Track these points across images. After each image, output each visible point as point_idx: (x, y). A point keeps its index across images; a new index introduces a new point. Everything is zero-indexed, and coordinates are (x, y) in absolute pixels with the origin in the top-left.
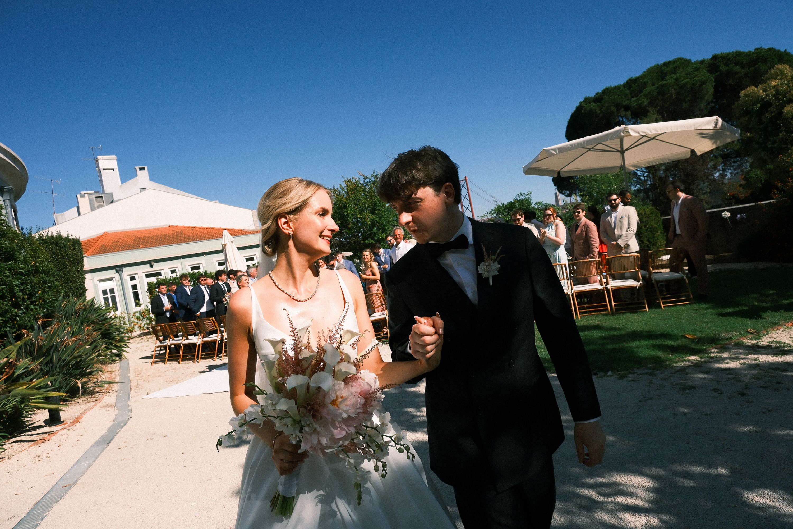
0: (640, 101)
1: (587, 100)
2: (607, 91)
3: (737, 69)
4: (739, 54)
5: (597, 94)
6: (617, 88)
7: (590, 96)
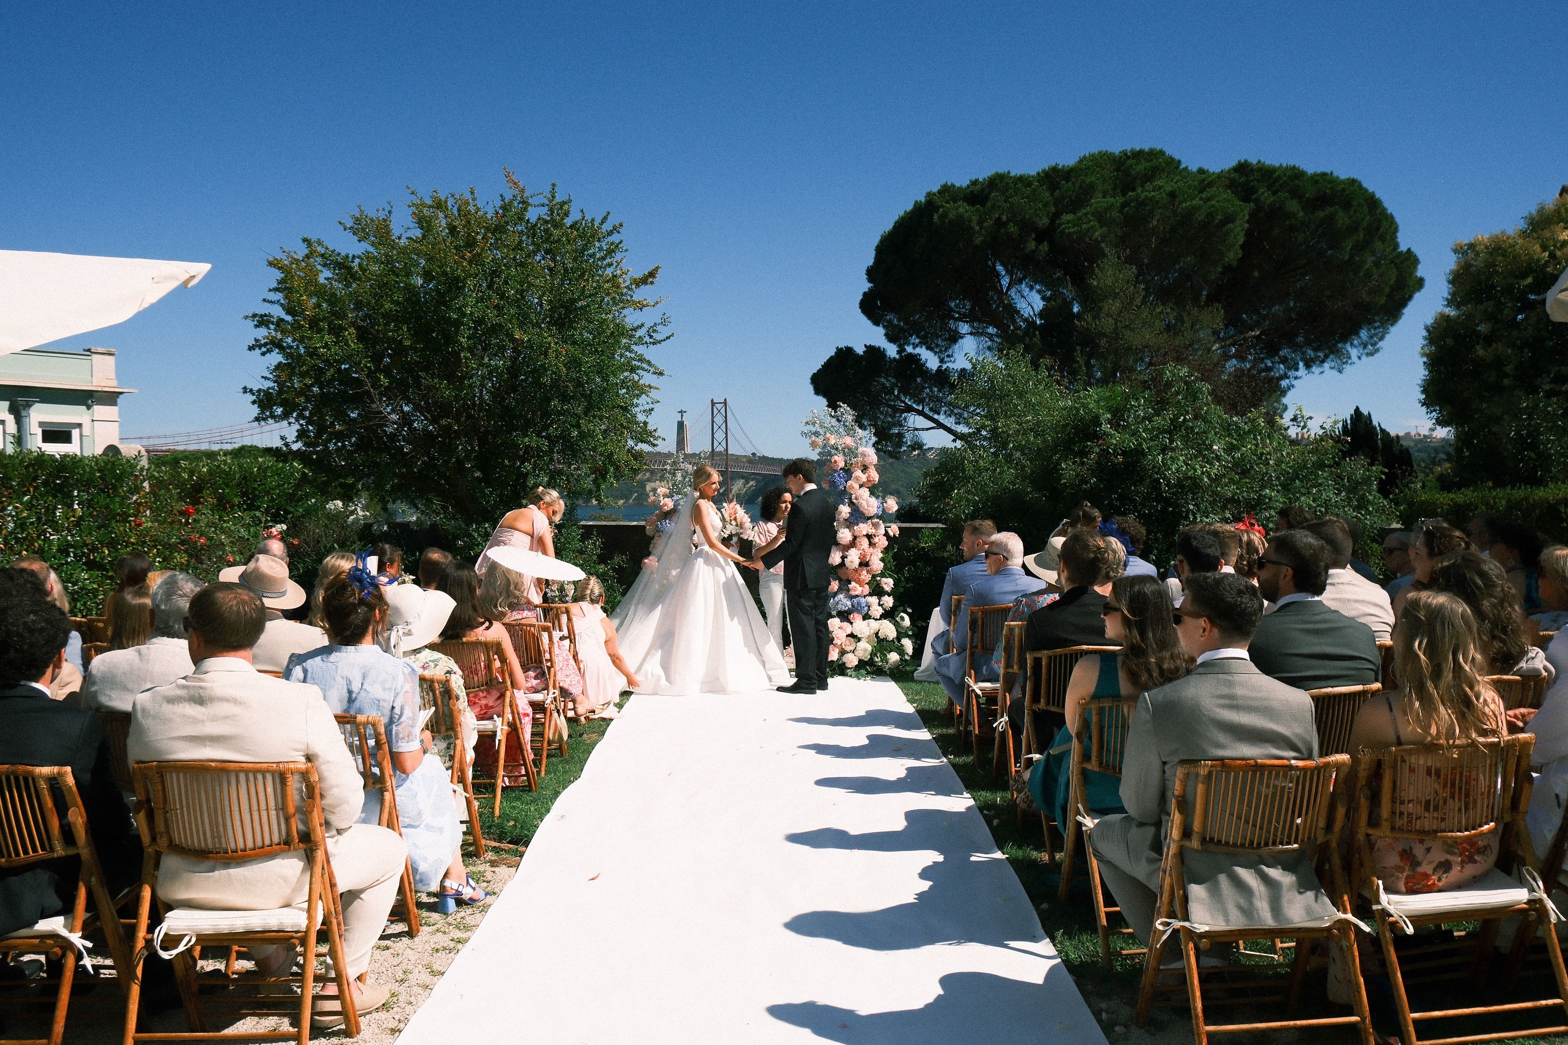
0: (1084, 226)
1: (946, 190)
2: (998, 182)
3: (1293, 206)
4: (1296, 174)
5: (975, 183)
6: (1023, 180)
7: (958, 185)
